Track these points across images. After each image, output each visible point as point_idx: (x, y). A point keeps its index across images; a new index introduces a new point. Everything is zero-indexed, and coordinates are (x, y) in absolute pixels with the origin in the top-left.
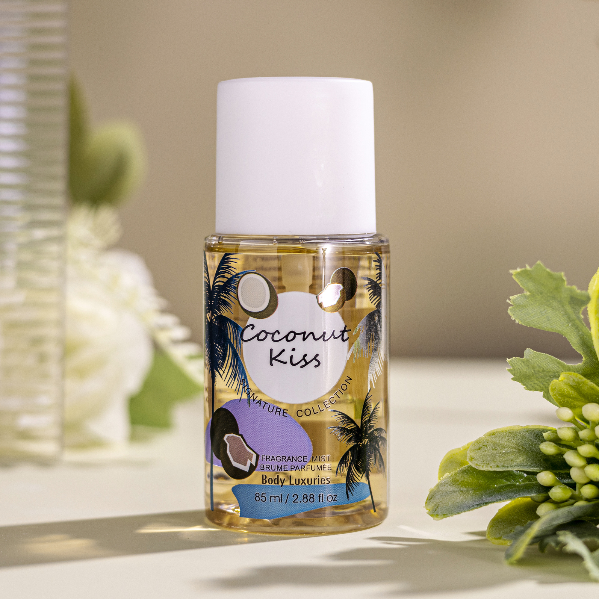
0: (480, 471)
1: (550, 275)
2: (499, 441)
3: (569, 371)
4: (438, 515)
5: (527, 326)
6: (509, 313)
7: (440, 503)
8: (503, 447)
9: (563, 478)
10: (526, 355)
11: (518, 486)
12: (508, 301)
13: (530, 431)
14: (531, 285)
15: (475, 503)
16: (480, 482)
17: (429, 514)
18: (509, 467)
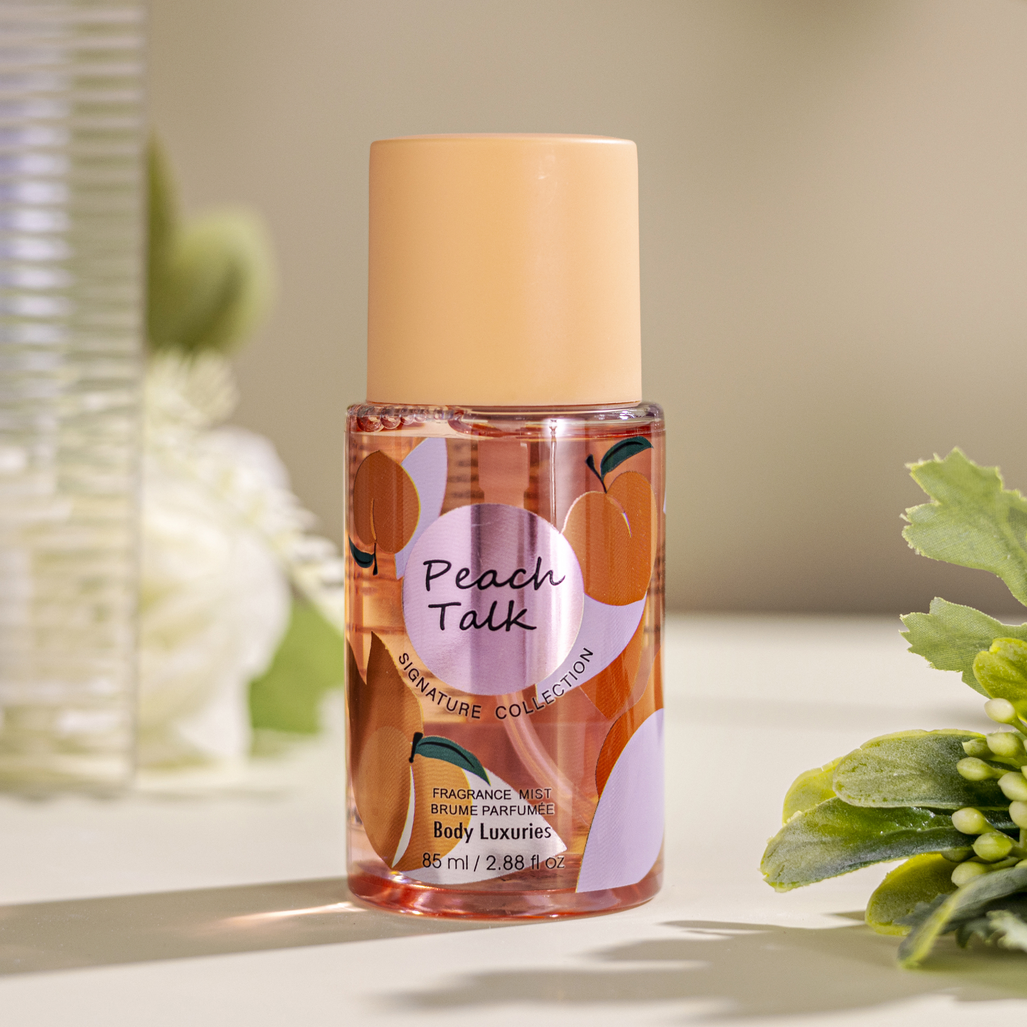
0: (855, 808)
1: (975, 472)
2: (888, 756)
3: (1007, 636)
4: (783, 884)
5: (935, 559)
6: (904, 537)
7: (786, 863)
8: (894, 766)
9: (997, 820)
10: (933, 609)
11: (920, 834)
12: (902, 516)
13: (940, 739)
14: (942, 489)
15: (846, 862)
16: (854, 827)
17: (768, 882)
18: (905, 801)
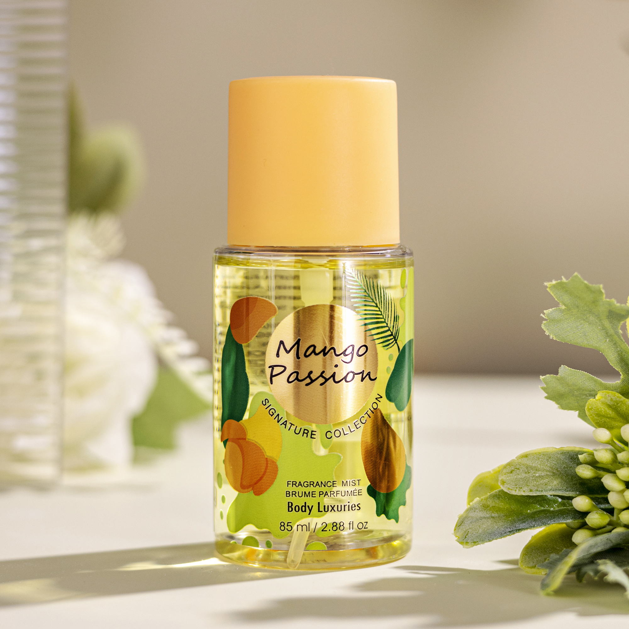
0: (512, 496)
1: (587, 287)
2: (533, 464)
3: (606, 390)
4: (468, 543)
5: (562, 341)
6: (543, 328)
7: (470, 530)
8: (537, 470)
9: (600, 503)
10: (561, 373)
11: (553, 512)
12: (542, 315)
13: (565, 453)
14: (566, 298)
15: (507, 530)
16: (512, 508)
17: (459, 542)
18: (543, 491)
